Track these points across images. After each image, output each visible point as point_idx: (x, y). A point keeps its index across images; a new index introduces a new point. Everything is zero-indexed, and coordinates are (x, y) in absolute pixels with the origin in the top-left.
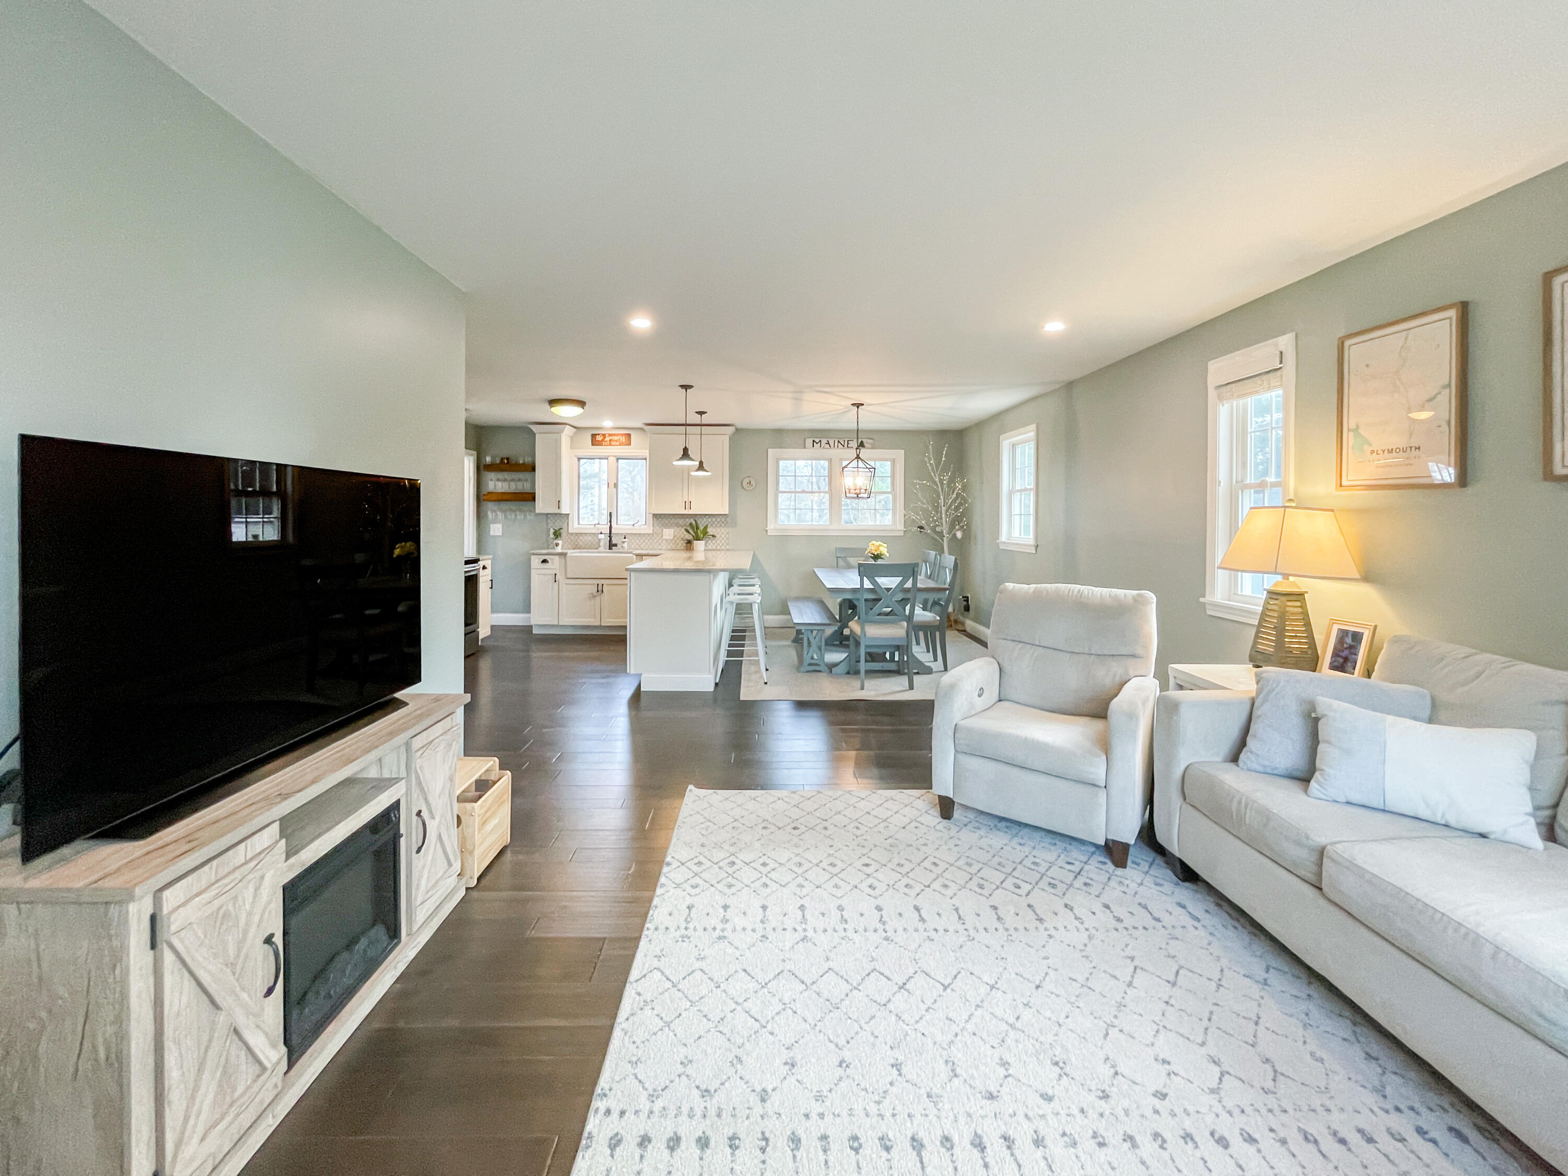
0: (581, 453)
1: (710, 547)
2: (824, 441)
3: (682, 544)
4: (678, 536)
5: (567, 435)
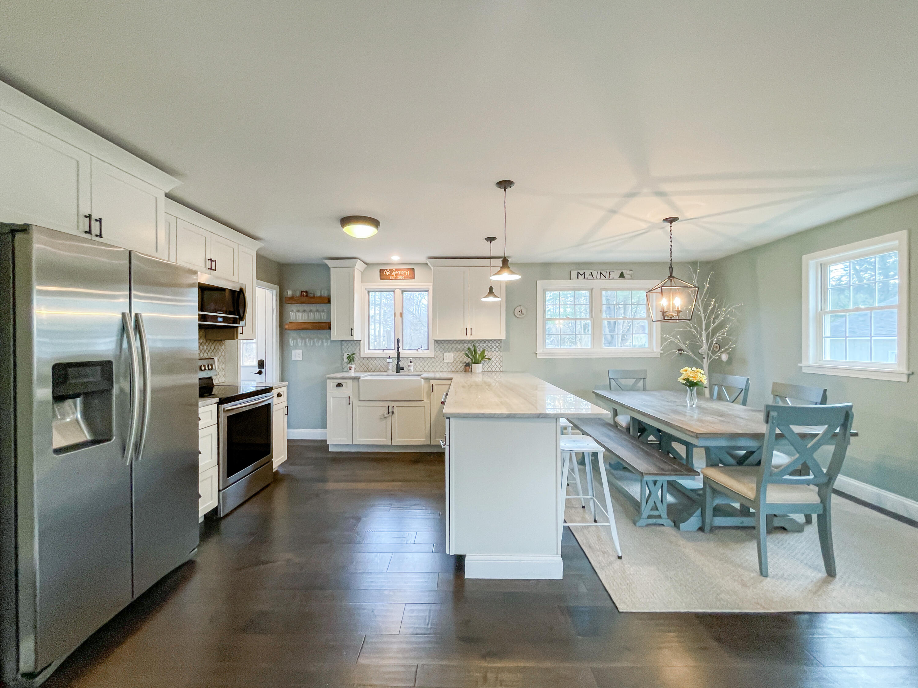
0: (371, 286)
1: (485, 369)
2: (588, 273)
3: (462, 366)
4: (457, 359)
5: (358, 269)
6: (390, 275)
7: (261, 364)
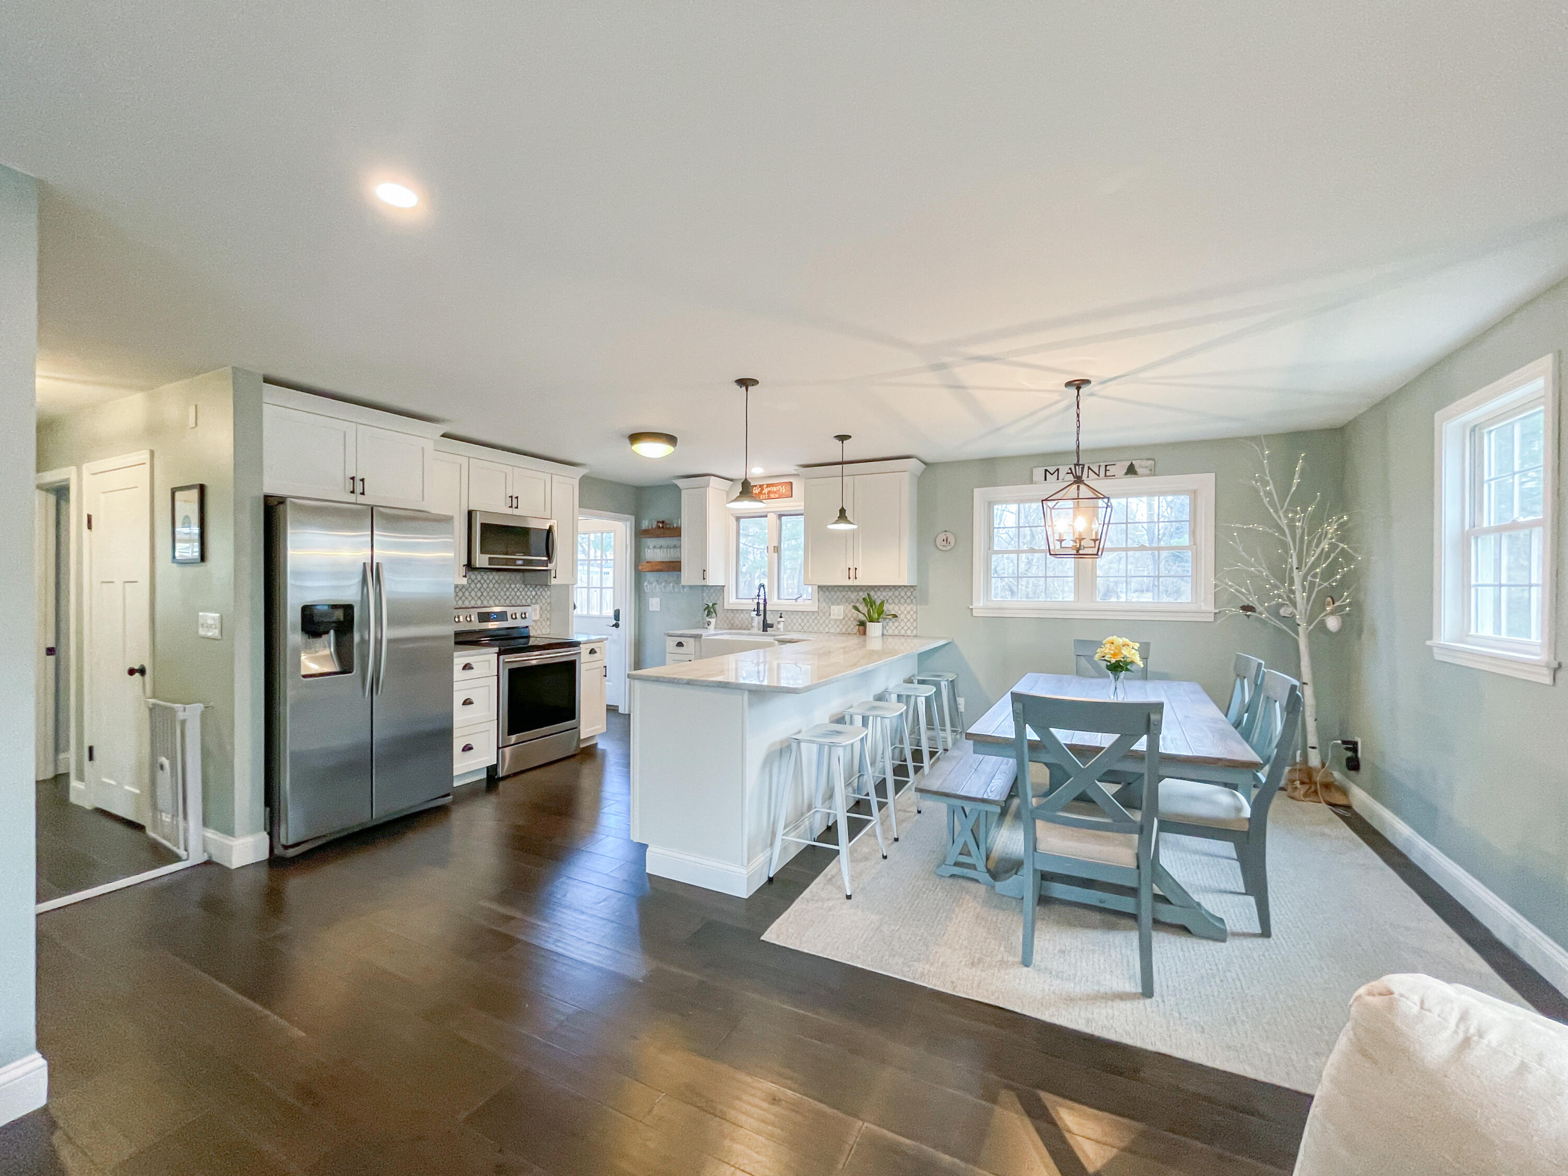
1: (890, 632)
2: (1064, 470)
3: (855, 627)
4: (849, 615)
5: (715, 491)
6: (760, 493)
7: (617, 615)
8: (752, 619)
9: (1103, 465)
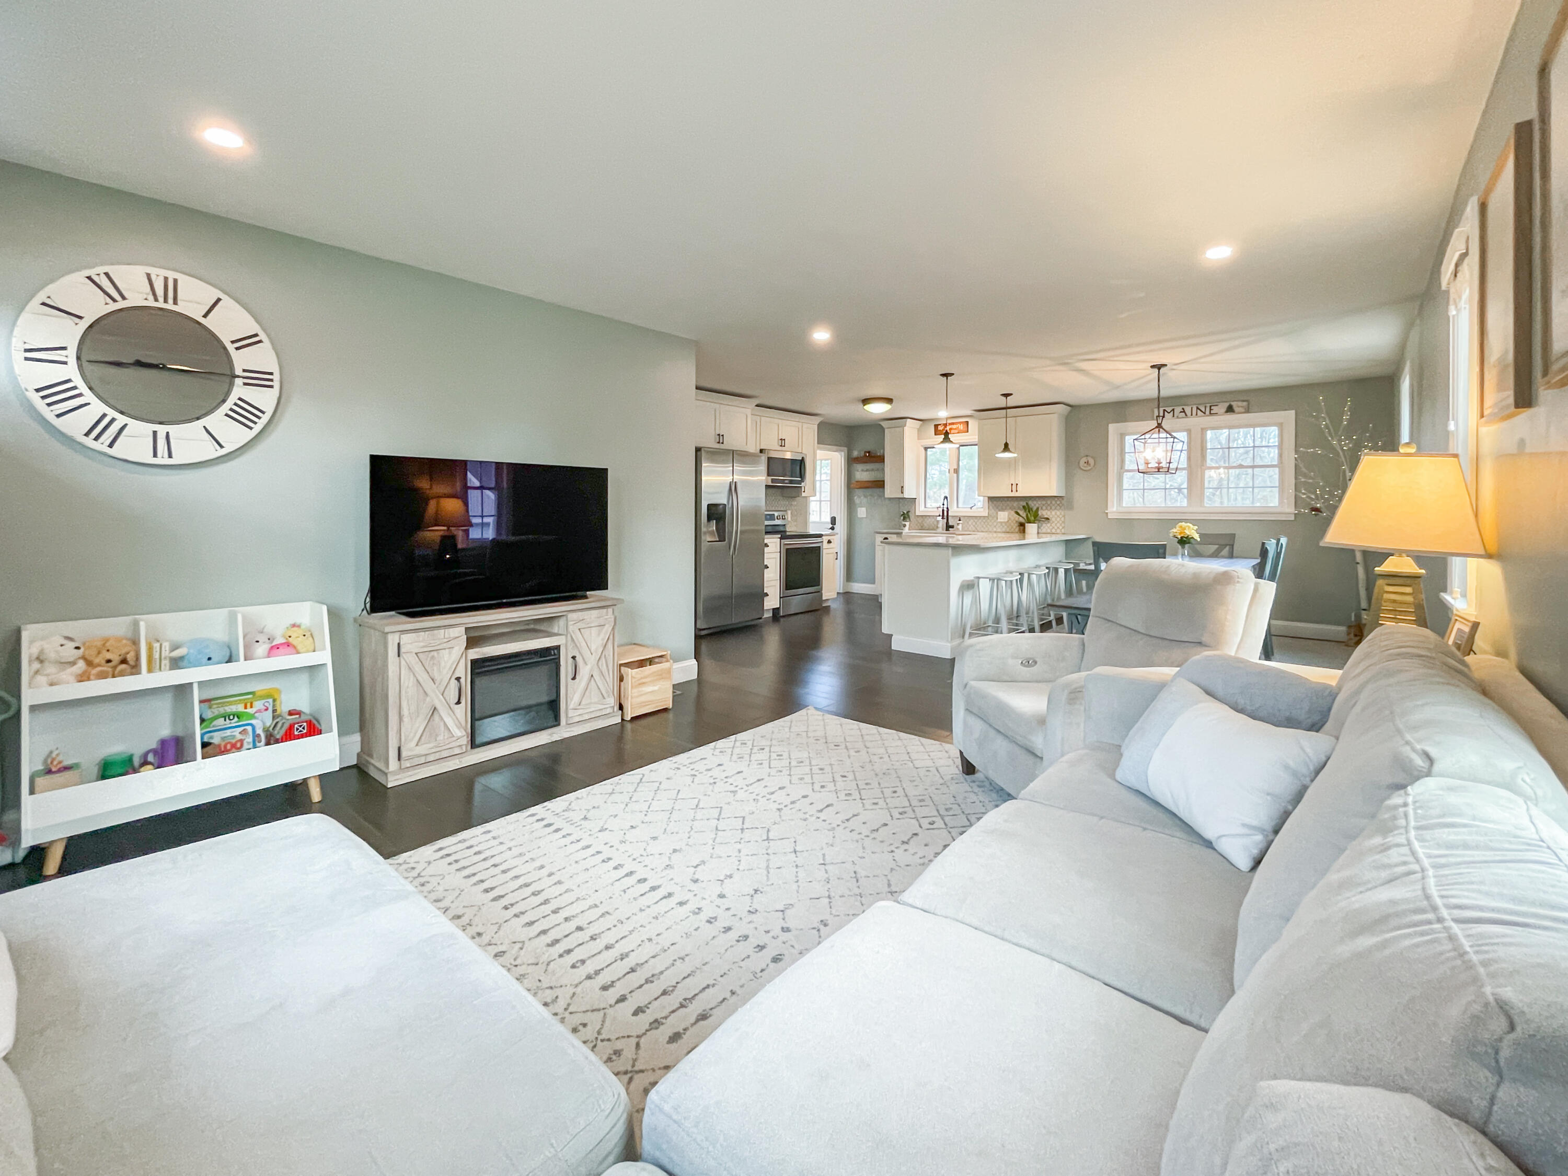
1: (1043, 531)
2: (1178, 410)
3: (1015, 527)
4: (1012, 519)
5: (910, 428)
6: (944, 429)
7: (833, 520)
8: (938, 522)
9: (1208, 405)
